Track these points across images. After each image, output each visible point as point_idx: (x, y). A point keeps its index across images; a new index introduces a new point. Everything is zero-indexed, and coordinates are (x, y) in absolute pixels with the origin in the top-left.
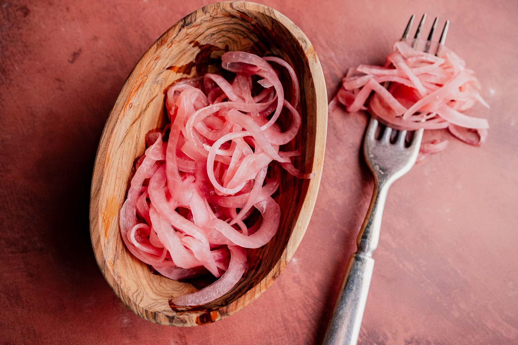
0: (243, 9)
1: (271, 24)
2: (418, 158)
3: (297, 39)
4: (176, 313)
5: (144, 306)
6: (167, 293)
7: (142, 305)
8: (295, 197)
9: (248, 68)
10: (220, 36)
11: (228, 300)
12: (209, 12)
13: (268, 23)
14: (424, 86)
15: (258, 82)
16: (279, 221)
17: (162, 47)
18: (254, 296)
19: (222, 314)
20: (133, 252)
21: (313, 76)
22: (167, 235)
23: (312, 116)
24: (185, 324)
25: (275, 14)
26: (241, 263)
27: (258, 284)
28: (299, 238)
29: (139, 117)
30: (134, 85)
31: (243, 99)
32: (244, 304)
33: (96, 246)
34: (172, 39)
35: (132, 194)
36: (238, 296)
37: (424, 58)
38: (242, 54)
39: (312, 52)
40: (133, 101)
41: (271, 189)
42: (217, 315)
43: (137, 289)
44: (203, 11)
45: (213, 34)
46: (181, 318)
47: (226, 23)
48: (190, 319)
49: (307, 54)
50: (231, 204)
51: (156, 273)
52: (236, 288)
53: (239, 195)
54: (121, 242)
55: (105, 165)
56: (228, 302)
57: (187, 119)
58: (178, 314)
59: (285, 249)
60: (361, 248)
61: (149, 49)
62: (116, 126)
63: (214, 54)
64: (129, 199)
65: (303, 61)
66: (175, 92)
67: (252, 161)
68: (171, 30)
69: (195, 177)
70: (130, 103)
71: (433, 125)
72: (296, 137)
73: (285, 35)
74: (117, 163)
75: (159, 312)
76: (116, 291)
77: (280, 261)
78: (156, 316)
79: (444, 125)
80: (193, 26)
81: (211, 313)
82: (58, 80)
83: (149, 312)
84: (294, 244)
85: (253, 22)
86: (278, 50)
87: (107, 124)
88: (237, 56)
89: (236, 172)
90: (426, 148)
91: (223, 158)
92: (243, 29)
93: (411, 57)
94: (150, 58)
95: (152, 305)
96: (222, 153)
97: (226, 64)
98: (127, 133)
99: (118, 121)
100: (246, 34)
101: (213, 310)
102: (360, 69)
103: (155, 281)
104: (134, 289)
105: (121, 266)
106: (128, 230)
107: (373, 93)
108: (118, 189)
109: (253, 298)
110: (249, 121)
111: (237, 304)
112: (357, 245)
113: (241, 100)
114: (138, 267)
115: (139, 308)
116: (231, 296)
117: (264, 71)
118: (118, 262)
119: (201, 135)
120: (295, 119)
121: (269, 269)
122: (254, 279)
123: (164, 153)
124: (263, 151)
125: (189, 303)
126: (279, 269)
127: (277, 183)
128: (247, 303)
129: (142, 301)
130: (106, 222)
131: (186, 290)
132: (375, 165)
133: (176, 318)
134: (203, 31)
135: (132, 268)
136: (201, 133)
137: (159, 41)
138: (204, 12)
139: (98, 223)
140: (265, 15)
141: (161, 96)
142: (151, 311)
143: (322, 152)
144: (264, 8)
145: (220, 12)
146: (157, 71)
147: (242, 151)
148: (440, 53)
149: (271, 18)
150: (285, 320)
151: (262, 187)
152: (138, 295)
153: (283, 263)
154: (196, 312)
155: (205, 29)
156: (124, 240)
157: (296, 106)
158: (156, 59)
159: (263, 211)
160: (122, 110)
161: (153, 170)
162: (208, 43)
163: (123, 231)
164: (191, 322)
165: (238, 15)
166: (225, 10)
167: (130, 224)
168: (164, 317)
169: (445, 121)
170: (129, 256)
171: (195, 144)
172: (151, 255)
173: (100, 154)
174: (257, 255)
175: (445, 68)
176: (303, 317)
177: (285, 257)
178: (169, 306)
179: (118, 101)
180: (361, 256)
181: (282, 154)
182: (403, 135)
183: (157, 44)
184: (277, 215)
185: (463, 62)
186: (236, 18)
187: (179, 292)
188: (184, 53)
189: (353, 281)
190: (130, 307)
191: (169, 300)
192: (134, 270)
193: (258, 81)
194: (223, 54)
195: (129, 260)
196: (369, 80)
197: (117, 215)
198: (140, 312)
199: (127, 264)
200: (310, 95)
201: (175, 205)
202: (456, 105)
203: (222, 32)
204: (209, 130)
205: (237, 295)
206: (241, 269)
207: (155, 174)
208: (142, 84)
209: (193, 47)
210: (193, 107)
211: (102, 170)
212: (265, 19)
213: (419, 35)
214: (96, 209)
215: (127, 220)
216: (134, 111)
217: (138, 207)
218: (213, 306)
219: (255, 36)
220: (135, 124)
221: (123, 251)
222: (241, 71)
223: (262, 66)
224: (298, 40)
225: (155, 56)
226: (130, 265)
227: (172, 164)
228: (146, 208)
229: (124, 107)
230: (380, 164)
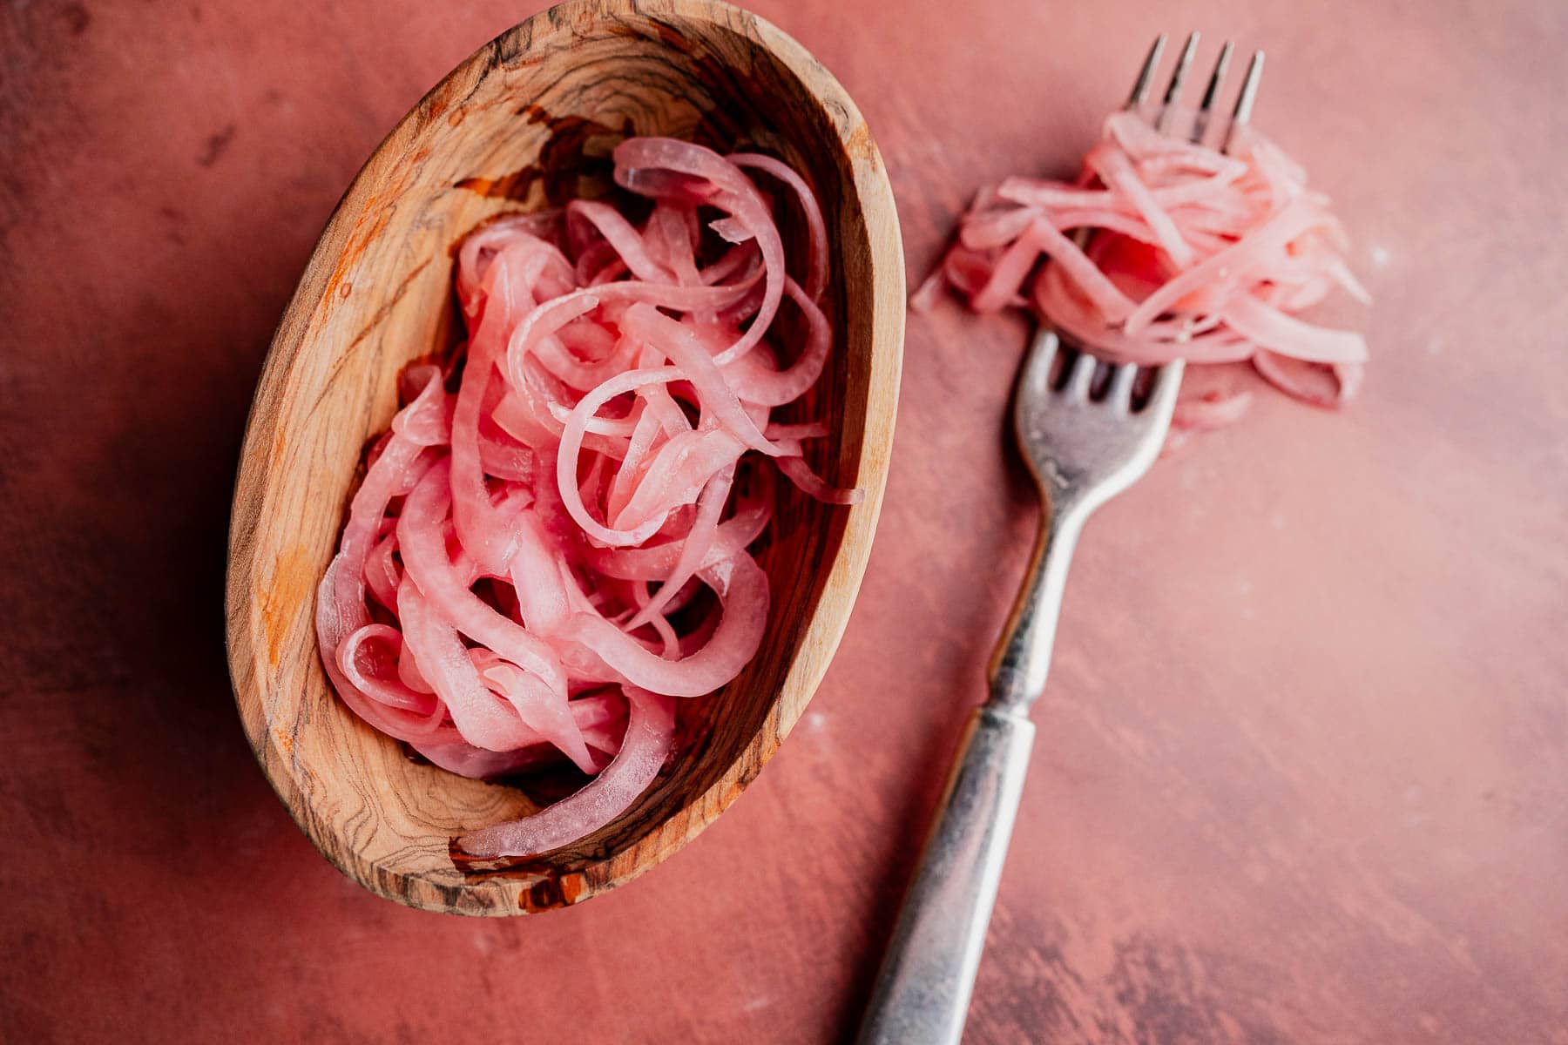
0: (665, 14)
1: (748, 59)
2: (1167, 442)
3: (821, 104)
4: (466, 877)
5: (376, 859)
6: (448, 819)
7: (368, 856)
8: (810, 554)
9: (686, 186)
10: (607, 93)
11: (615, 843)
12: (570, 22)
13: (741, 57)
14: (1186, 240)
15: (710, 225)
16: (765, 618)
17: (433, 121)
18: (684, 834)
19: (595, 882)
20: (353, 703)
21: (865, 212)
22: (442, 661)
23: (861, 326)
24: (490, 910)
25: (760, 32)
26: (657, 736)
27: (698, 798)
28: (816, 672)
29: (376, 323)
30: (353, 233)
31: (672, 275)
32: (655, 855)
33: (242, 687)
34: (461, 100)
35: (354, 540)
36: (641, 831)
37: (1188, 161)
38: (667, 144)
39: (863, 142)
40: (352, 276)
41: (747, 528)
42: (579, 885)
43: (359, 808)
44: (551, 20)
45: (585, 88)
46: (479, 893)
47: (621, 54)
48: (505, 895)
49: (849, 147)
50: (634, 571)
51: (420, 760)
52: (639, 807)
53: (653, 546)
54: (320, 675)
55: (271, 460)
56: (613, 848)
57: (511, 327)
58: (470, 880)
59: (777, 702)
60: (998, 693)
61: (398, 128)
62: (302, 348)
63: (592, 145)
64: (344, 554)
65: (839, 166)
66: (482, 251)
67: (685, 453)
68: (459, 74)
69: (534, 495)
70: (344, 282)
71: (1210, 351)
72: (818, 384)
73: (790, 93)
74: (310, 455)
75: (419, 876)
76: (299, 815)
77: (761, 735)
78: (409, 886)
79: (1241, 352)
80: (524, 63)
81: (564, 880)
82: (169, 213)
83: (389, 873)
84: (802, 688)
85: (699, 54)
86: (768, 135)
87: (276, 343)
88: (656, 150)
89: (640, 482)
90: (1189, 412)
91: (608, 442)
92: (671, 73)
93: (1152, 155)
94: (398, 154)
95: (399, 854)
96: (603, 427)
97: (626, 173)
98: (337, 368)
99: (307, 336)
100: (679, 88)
101: (569, 872)
102: (1007, 192)
103: (416, 783)
104: (350, 805)
105: (318, 742)
106: (339, 641)
107: (1043, 261)
108: (314, 527)
109: (682, 838)
110: (683, 338)
111: (636, 856)
112: (990, 683)
113: (665, 277)
114: (370, 746)
115: (361, 865)
116: (623, 831)
117: (731, 196)
118: (309, 732)
119: (553, 376)
120: (814, 333)
121: (729, 756)
122: (690, 784)
123: (448, 425)
124: (720, 424)
125: (505, 850)
126: (758, 759)
127: (765, 513)
128: (664, 854)
129: (372, 843)
130: (275, 619)
131: (504, 809)
132: (1046, 459)
133: (463, 891)
134: (555, 76)
135: (348, 747)
136: (551, 370)
137: (424, 104)
138: (555, 20)
139: (248, 623)
140: (731, 34)
141: (443, 265)
142: (393, 872)
143: (887, 429)
144: (727, 11)
145: (599, 23)
146: (425, 191)
147: (660, 423)
148: (1236, 146)
149: (748, 40)
150: (788, 883)
151: (719, 524)
152: (360, 826)
153: (768, 742)
154: (522, 875)
155: (562, 70)
156: (329, 667)
157: (818, 297)
158: (419, 157)
159: (721, 591)
160: (317, 303)
161: (416, 471)
162: (574, 112)
163: (325, 644)
164: (508, 904)
165: (653, 31)
166: (614, 17)
167: (347, 625)
168: (429, 891)
169: (1241, 339)
170: (341, 714)
171: (531, 403)
172: (405, 713)
173: (256, 429)
174: (704, 713)
175: (1249, 190)
176: (839, 876)
177: (774, 724)
178: (449, 858)
179: (306, 279)
180: (999, 714)
181: (777, 431)
182: (1127, 378)
183: (421, 113)
184: (760, 602)
185: (1300, 173)
186: (649, 40)
187: (484, 814)
188: (505, 141)
189: (974, 783)
190: (335, 860)
191: (451, 838)
192: (355, 751)
193: (711, 222)
194: (618, 144)
195: (341, 724)
196: (1031, 224)
197: (310, 598)
198: (363, 873)
199: (333, 735)
200: (855, 265)
201: (472, 575)
202: (1276, 295)
203: (613, 82)
204: (572, 361)
205: (637, 828)
206: (656, 754)
207: (421, 484)
208: (378, 230)
209: (530, 122)
210: (528, 296)
211: (262, 474)
212: (730, 44)
213: (1178, 94)
214: (242, 583)
215: (338, 613)
216: (358, 306)
217: (369, 577)
218: (571, 859)
219: (705, 95)
220: (362, 344)
221: (324, 700)
222: (667, 193)
223: (723, 182)
224: (825, 105)
225: (415, 148)
226: (344, 739)
227: (467, 459)
228: (391, 582)
229: (325, 293)
230: (1061, 459)
